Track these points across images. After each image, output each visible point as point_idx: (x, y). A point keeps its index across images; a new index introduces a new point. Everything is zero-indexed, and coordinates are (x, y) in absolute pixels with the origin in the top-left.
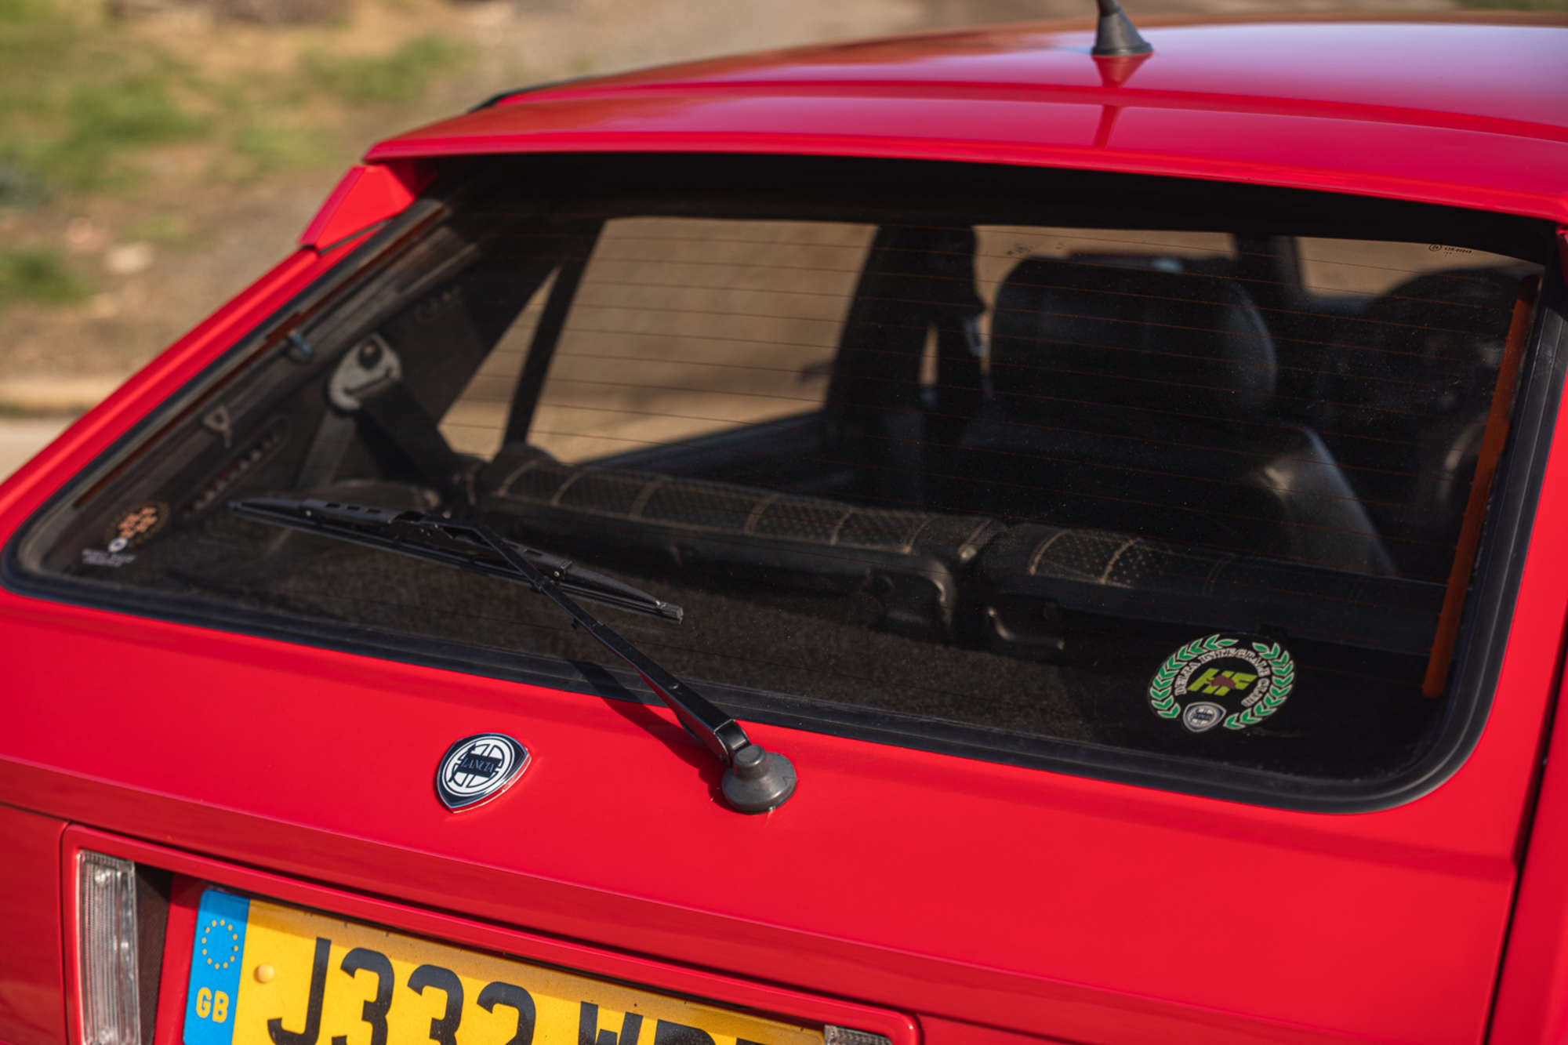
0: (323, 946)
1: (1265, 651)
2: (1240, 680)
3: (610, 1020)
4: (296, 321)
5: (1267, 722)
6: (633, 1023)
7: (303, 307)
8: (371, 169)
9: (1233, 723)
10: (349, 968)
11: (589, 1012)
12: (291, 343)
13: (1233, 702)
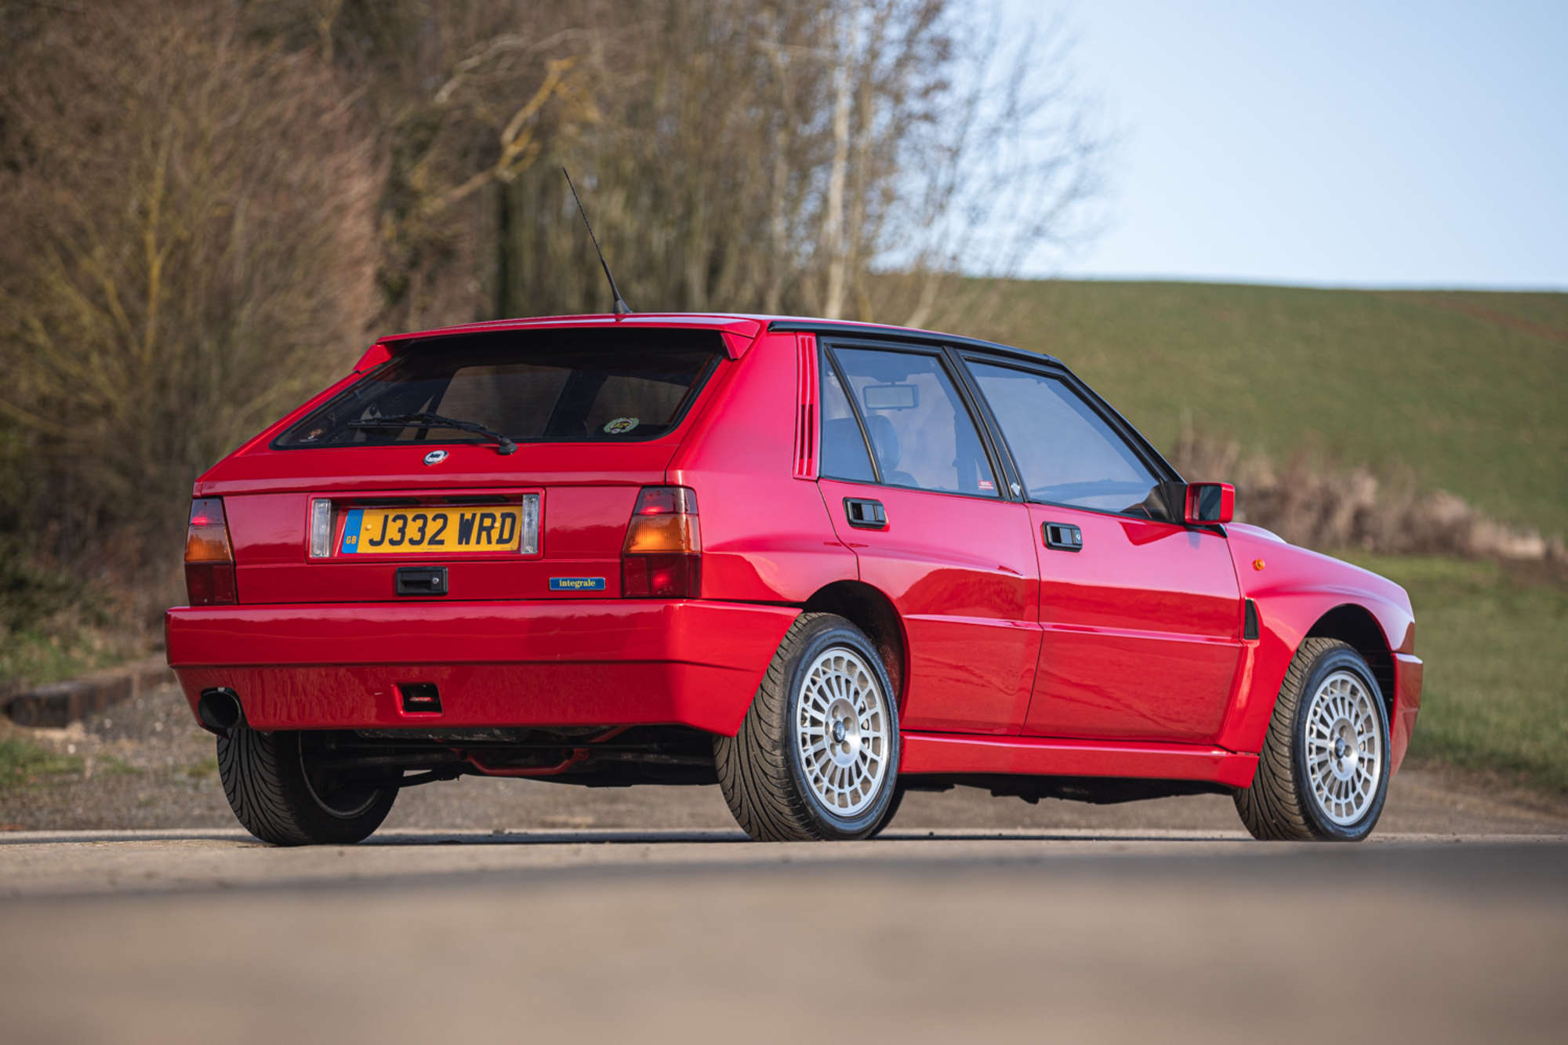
0: (386, 517)
1: (632, 419)
2: (626, 425)
3: (468, 516)
4: (357, 388)
5: (631, 431)
6: (474, 516)
7: (359, 385)
8: (379, 346)
9: (623, 431)
10: (394, 520)
11: (462, 516)
12: (355, 396)
13: (624, 428)
